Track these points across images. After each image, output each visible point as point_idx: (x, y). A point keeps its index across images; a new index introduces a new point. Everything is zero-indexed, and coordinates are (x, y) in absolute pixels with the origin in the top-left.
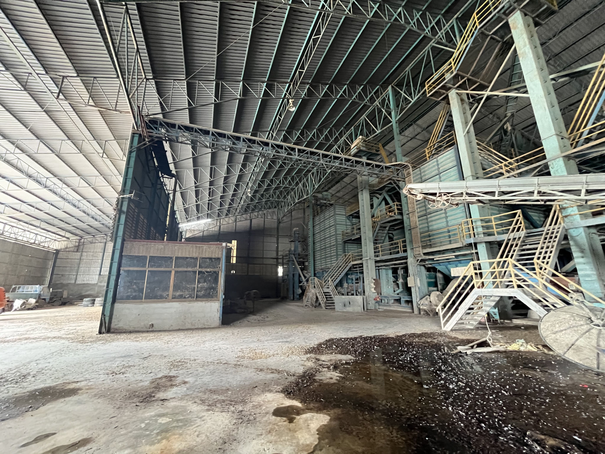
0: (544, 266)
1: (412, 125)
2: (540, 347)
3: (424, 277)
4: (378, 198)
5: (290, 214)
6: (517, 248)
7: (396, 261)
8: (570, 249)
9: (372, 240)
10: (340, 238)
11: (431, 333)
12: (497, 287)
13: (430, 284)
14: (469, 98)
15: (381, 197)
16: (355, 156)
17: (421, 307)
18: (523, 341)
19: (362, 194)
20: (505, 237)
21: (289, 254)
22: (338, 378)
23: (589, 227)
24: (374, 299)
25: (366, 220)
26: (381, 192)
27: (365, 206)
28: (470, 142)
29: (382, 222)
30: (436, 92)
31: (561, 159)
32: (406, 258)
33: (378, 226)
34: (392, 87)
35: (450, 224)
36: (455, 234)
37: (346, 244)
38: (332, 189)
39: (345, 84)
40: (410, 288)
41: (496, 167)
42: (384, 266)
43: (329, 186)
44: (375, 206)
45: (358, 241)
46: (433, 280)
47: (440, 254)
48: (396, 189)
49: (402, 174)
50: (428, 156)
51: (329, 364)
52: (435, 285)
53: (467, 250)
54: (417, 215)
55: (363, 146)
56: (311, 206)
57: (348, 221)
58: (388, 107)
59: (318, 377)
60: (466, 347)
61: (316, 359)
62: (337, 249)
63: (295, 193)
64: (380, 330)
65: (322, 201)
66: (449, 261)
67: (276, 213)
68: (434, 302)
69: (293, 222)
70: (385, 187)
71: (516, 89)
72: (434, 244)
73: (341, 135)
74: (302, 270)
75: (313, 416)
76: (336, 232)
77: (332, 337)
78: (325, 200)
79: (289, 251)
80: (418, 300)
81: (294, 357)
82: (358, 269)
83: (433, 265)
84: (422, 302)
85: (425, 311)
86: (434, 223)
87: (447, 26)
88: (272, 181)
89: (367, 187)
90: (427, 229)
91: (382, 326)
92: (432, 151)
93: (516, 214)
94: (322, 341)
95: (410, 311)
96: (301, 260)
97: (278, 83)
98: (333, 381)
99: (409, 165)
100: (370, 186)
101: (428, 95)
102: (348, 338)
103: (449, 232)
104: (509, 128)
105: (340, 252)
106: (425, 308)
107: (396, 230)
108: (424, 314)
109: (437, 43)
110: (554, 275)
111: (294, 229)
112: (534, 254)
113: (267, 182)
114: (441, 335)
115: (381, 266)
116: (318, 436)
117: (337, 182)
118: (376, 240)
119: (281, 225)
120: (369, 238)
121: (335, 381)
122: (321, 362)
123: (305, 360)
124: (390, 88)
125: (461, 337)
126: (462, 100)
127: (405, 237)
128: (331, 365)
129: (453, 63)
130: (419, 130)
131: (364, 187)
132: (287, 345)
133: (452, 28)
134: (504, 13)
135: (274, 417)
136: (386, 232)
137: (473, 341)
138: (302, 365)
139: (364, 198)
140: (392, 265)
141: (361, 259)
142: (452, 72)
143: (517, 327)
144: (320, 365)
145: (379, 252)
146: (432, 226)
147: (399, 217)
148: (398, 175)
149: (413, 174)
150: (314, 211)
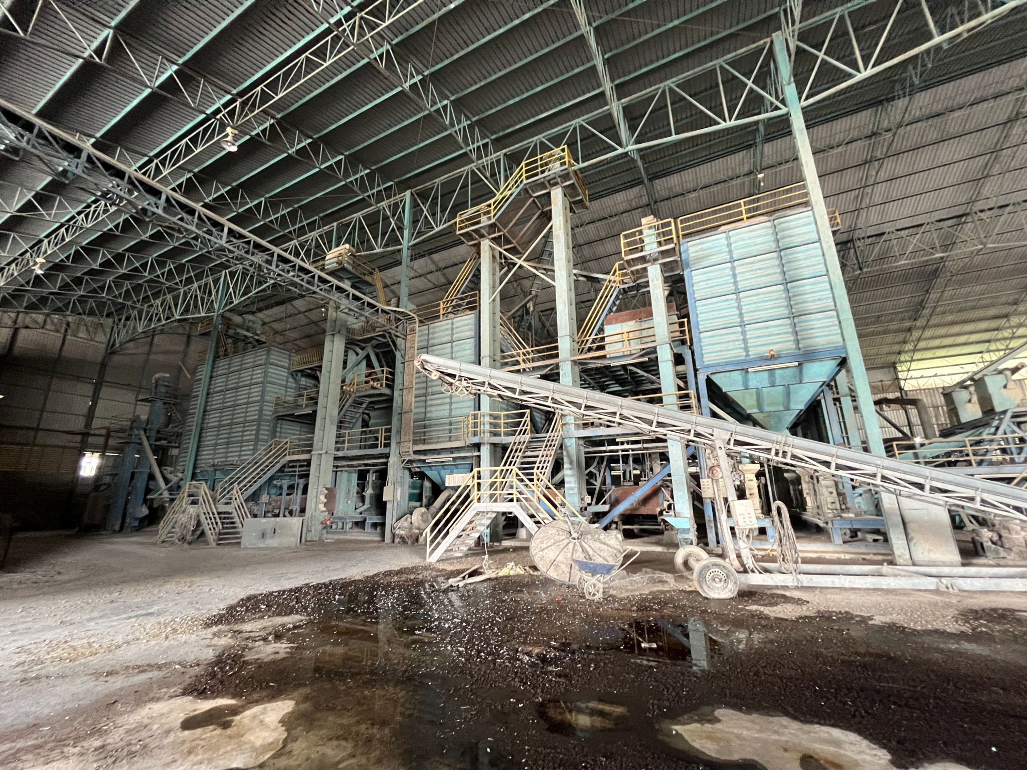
0: (541, 476)
1: (424, 256)
2: (527, 568)
3: (407, 486)
4: (357, 354)
5: (149, 339)
6: (520, 454)
7: (368, 459)
8: (562, 459)
9: (336, 422)
10: (269, 411)
11: (413, 568)
12: (496, 501)
13: (412, 498)
14: (501, 258)
15: (362, 354)
16: (332, 273)
17: (397, 532)
18: (513, 563)
19: (333, 341)
20: (510, 439)
21: (131, 428)
22: (288, 650)
23: (579, 438)
24: (322, 523)
25: (332, 386)
26: (364, 345)
27: (333, 363)
28: (494, 314)
29: (358, 394)
30: (467, 233)
31: (570, 363)
32: (387, 456)
33: (351, 400)
34: (412, 193)
35: (453, 414)
36: (457, 429)
37: (280, 422)
38: (265, 312)
39: (342, 154)
40: (385, 503)
41: (514, 353)
42: (348, 466)
43: (262, 304)
44: (349, 365)
45: (309, 420)
46: (417, 491)
47: (434, 454)
48: (389, 346)
49: (404, 329)
50: (442, 312)
51: (263, 634)
52: (419, 498)
53: (469, 451)
54: (414, 393)
55: (348, 263)
56: (214, 336)
57: (291, 380)
58: (400, 219)
59: (250, 656)
60: (458, 578)
61: (235, 632)
62: (258, 430)
63: (176, 299)
64: (337, 572)
65: (239, 330)
66: (443, 465)
67: (108, 330)
68: (416, 524)
69: (152, 357)
70: (372, 339)
71: (545, 269)
72: (430, 439)
73: (312, 226)
74: (160, 464)
75: (265, 709)
76: (263, 396)
77: (252, 591)
78: (248, 330)
79: (133, 421)
80: (394, 520)
81: (183, 638)
82: (297, 469)
83: (422, 469)
84: (400, 523)
85: (402, 538)
86: (433, 409)
87: (493, 157)
88: (119, 258)
89: (344, 332)
90: (422, 416)
91: (339, 566)
92: (448, 308)
93: (524, 414)
94: (234, 602)
95: (378, 539)
96: (164, 442)
97: (208, 82)
98: (282, 655)
99: (416, 317)
100: (349, 330)
101: (458, 233)
102: (284, 591)
103: (451, 424)
104: (531, 309)
105: (265, 433)
106: (402, 532)
107: (375, 409)
108: (399, 543)
109: (478, 169)
110: (548, 488)
111: (157, 375)
112: (534, 463)
113: (104, 254)
114: (426, 568)
115: (344, 466)
116: (284, 728)
117: (279, 304)
118: (341, 422)
119: (116, 359)
120: (331, 416)
121: (285, 655)
122: (246, 635)
123: (211, 636)
124: (408, 193)
125: (450, 568)
126: (494, 257)
127: (390, 424)
128: (270, 634)
129: (493, 207)
130: (433, 268)
131: (337, 329)
132: (152, 620)
133: (498, 161)
134: (549, 181)
135: (186, 732)
136: (361, 411)
137: (463, 571)
138: (209, 646)
139: (334, 348)
140: (360, 465)
141: (309, 452)
142: (489, 218)
143: (506, 550)
144: (247, 639)
145: (343, 442)
146: (431, 412)
147: (387, 391)
148: (397, 327)
149: (419, 331)
150: (217, 347)
